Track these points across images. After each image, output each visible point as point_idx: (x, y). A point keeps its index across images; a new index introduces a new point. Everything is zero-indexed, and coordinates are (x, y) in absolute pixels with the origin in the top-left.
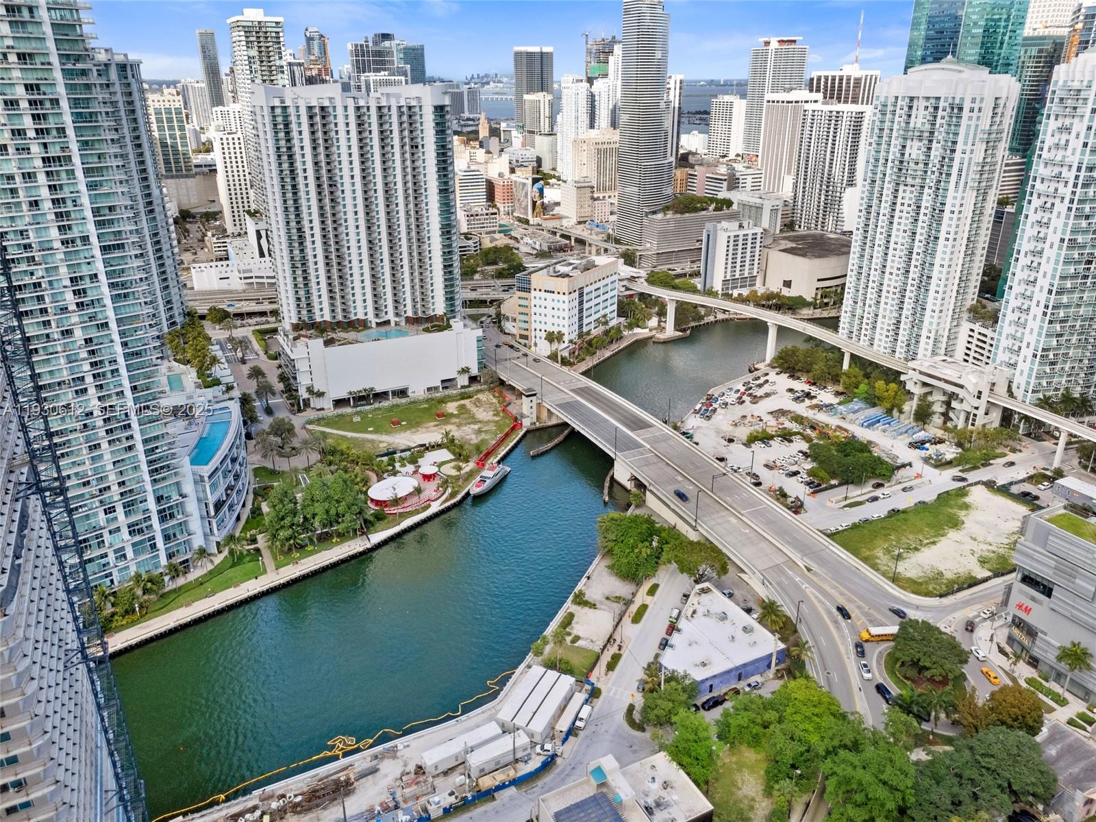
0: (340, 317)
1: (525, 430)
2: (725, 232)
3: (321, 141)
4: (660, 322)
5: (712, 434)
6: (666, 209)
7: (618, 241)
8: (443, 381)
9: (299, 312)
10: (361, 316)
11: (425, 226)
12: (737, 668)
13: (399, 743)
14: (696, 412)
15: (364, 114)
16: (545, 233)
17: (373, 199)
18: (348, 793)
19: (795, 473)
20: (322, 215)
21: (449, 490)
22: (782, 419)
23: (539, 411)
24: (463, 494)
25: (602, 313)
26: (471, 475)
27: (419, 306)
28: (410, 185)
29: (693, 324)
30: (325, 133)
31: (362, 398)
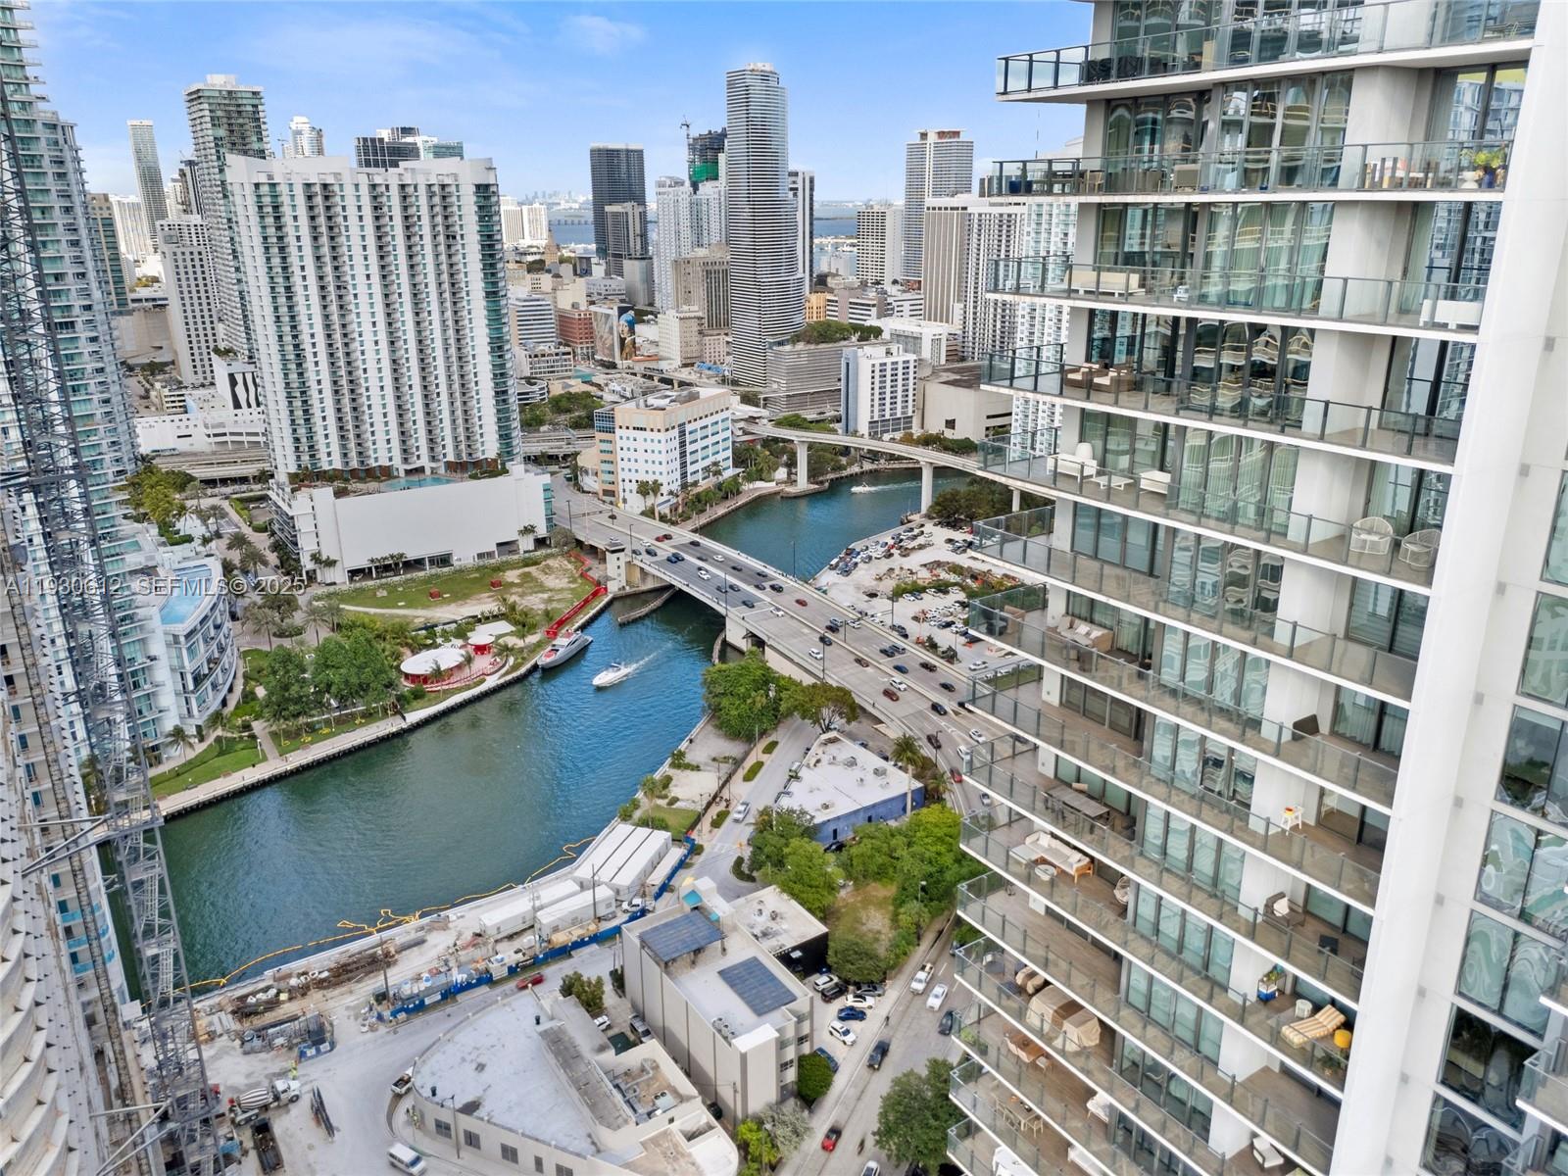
0: (354, 464)
1: (610, 596)
2: (868, 358)
3: (323, 229)
4: (790, 474)
5: (851, 590)
6: (796, 339)
7: (735, 383)
8: (499, 545)
9: (298, 457)
10: (384, 462)
11: (468, 340)
12: (866, 809)
13: (452, 914)
14: (833, 568)
15: (382, 194)
16: (638, 378)
17: (397, 306)
18: (389, 965)
19: (948, 625)
20: (328, 326)
21: (511, 660)
22: (939, 571)
23: (629, 574)
24: (528, 665)
25: (712, 459)
26: (539, 645)
27: (463, 446)
28: (446, 286)
29: (831, 476)
30: (330, 218)
31: (387, 568)
